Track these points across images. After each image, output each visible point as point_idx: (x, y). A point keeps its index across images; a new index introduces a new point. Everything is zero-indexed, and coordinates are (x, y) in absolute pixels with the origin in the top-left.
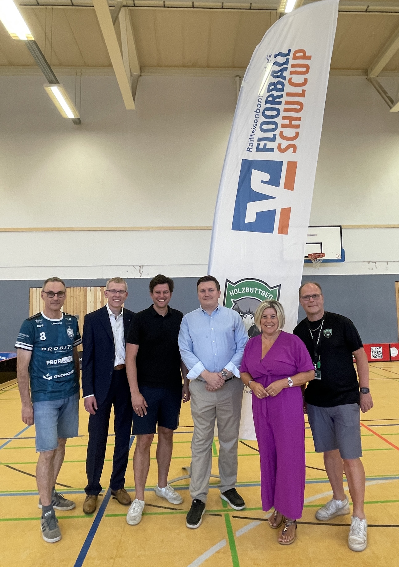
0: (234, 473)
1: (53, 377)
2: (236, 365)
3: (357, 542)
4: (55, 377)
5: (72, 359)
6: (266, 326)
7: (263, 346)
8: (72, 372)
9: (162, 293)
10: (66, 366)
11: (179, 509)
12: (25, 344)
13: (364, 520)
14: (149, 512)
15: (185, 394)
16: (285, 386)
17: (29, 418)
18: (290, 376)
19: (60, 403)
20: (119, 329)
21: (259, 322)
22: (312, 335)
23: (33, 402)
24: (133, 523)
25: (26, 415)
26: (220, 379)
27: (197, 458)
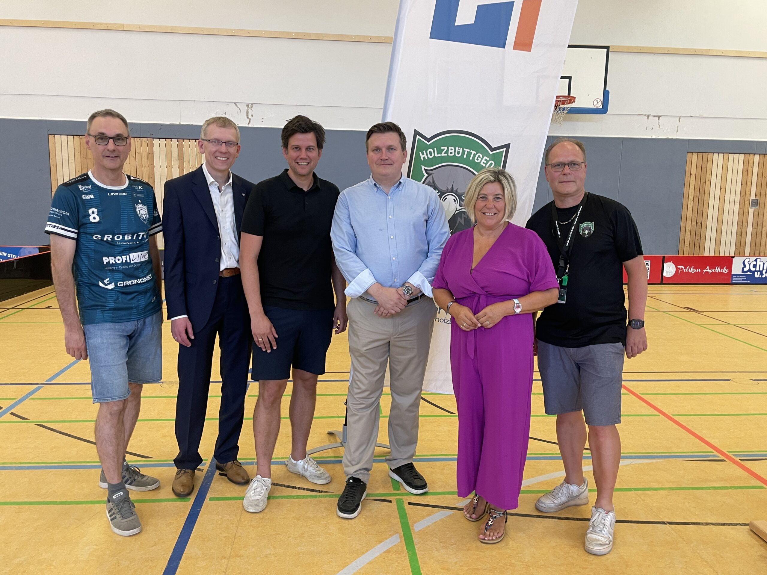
0: (413, 441)
1: (116, 285)
2: (426, 277)
3: (599, 543)
4: (120, 284)
5: (147, 256)
6: (484, 213)
7: (476, 248)
8: (148, 278)
9: (304, 150)
10: (137, 269)
11: (325, 492)
12: (63, 227)
13: (611, 514)
14: (279, 495)
15: (338, 321)
16: (510, 312)
17: (79, 349)
18: (518, 296)
19: (130, 327)
20: (226, 209)
21: (473, 206)
22: (558, 231)
23: (84, 324)
24: (255, 509)
25: (73, 345)
26: (399, 299)
27: (356, 418)
